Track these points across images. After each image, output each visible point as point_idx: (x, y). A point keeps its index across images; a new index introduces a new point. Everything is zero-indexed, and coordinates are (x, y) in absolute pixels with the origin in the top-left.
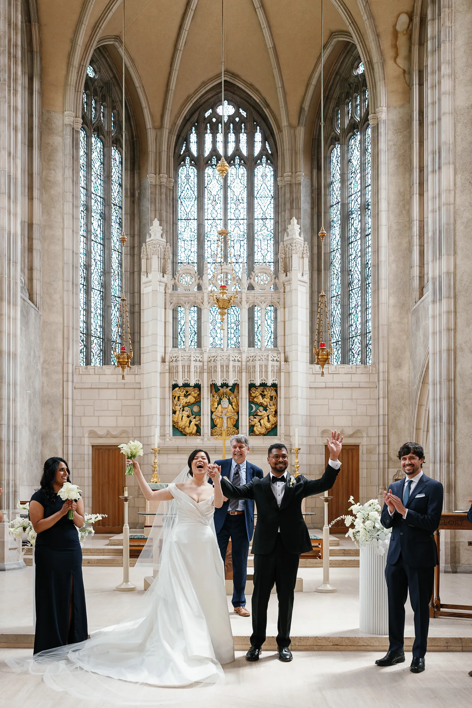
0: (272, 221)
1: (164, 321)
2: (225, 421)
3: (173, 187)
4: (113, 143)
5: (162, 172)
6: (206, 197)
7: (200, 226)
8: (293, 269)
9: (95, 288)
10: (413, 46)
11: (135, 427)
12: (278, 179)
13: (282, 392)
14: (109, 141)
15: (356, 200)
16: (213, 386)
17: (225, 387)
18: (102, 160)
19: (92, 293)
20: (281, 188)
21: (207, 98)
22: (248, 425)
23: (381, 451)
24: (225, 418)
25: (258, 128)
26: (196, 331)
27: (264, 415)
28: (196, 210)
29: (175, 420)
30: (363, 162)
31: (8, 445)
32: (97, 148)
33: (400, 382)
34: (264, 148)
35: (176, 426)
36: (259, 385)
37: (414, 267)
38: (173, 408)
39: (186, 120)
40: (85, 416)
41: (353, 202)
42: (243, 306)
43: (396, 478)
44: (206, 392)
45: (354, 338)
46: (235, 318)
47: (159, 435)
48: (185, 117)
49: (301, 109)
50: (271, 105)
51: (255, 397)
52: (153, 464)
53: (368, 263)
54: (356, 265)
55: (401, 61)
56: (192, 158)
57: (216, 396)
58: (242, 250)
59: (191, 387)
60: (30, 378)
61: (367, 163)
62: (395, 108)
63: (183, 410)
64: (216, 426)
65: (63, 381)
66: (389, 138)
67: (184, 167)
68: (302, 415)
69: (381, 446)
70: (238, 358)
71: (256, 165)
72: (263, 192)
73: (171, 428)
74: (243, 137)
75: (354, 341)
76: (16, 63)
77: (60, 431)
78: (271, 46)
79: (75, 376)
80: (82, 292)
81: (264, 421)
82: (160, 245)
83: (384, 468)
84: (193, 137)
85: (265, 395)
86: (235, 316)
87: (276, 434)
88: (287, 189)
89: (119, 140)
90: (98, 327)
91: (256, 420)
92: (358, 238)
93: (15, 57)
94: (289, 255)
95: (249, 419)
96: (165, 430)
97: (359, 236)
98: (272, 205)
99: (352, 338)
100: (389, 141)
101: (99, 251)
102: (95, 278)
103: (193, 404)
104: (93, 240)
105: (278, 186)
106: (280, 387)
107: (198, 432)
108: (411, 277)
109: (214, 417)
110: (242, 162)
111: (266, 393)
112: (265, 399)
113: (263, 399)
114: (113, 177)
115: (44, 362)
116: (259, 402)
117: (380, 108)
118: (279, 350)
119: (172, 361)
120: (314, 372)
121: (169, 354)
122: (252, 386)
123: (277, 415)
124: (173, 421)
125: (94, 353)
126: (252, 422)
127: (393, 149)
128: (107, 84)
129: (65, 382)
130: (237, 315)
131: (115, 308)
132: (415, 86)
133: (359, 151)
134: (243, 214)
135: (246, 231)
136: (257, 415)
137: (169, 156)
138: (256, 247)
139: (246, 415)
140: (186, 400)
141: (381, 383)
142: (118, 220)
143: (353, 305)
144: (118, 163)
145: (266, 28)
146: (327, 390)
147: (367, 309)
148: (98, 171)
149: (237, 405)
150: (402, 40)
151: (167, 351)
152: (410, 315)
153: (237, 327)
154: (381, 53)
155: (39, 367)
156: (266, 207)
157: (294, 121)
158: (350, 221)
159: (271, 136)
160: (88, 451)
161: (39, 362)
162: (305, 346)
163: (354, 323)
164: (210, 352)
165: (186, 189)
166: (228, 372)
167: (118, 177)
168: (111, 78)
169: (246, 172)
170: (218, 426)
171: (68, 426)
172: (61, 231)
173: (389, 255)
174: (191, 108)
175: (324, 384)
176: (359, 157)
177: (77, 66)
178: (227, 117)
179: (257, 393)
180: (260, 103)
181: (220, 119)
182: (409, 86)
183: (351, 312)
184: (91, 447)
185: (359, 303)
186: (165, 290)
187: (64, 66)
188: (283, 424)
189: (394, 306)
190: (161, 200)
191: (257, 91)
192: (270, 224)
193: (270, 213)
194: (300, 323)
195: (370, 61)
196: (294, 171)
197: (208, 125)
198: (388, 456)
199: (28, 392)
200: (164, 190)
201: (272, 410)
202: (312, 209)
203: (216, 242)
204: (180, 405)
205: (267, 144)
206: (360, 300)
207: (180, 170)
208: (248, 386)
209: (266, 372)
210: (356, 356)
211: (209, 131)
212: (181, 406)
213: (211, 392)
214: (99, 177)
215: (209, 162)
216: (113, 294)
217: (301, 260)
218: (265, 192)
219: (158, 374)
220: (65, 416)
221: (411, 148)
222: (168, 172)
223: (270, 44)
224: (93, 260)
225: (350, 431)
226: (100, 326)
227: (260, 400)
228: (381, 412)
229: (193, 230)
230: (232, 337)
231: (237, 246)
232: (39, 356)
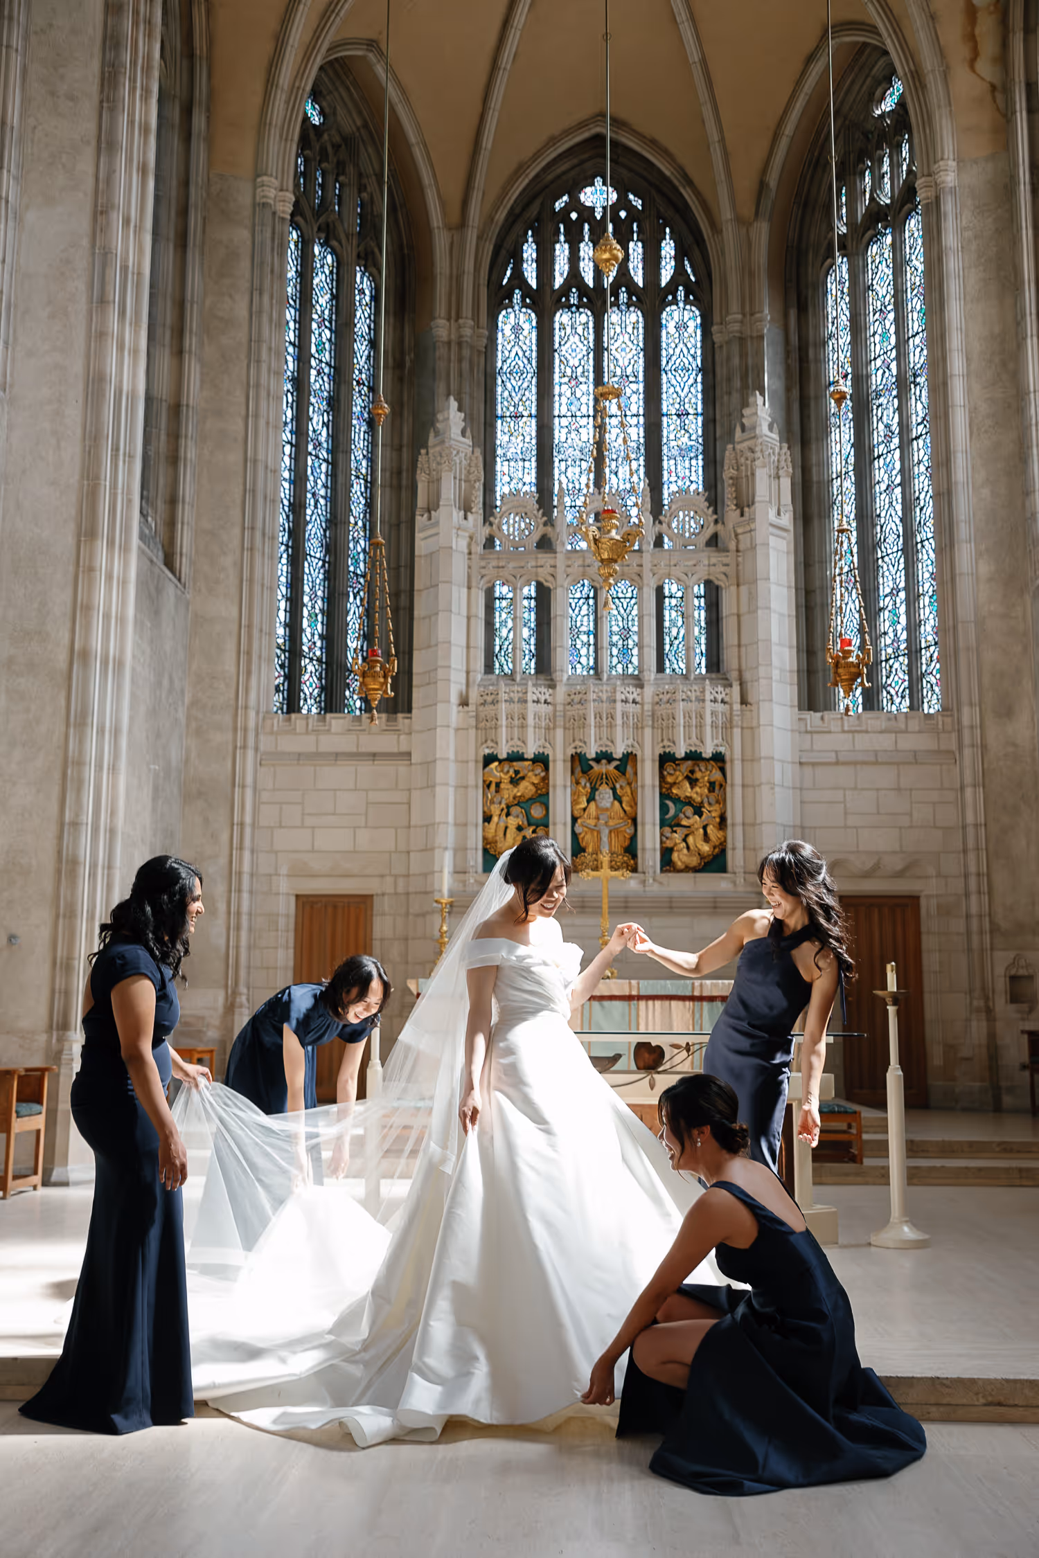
0: (700, 419)
1: (465, 614)
2: (605, 839)
3: (486, 347)
4: (359, 256)
5: (464, 315)
6: (557, 370)
7: (544, 429)
8: (757, 499)
9: (312, 553)
10: (1011, 35)
11: (396, 851)
12: (715, 328)
13: (736, 772)
14: (350, 251)
15: (888, 368)
16: (577, 758)
17: (604, 761)
18: (334, 290)
19: (306, 564)
20: (721, 347)
21: (559, 171)
22: (658, 846)
23: (974, 910)
24: (605, 832)
25: (668, 230)
26: (533, 651)
27: (696, 826)
28: (534, 398)
29: (490, 835)
30: (900, 288)
31: (93, 875)
32: (326, 267)
33: (1011, 749)
34: (679, 270)
35: (492, 852)
36: (683, 755)
37: (1034, 491)
38: (486, 809)
39: (514, 217)
40: (281, 827)
41: (880, 372)
42: (645, 581)
43: (1013, 972)
44: (560, 774)
45: (891, 662)
46: (621, 624)
47: (451, 869)
48: (512, 208)
49: (762, 186)
50: (697, 180)
51: (675, 783)
52: (437, 934)
53: (918, 498)
54: (891, 503)
55: (985, 67)
56: (527, 291)
57: (583, 781)
58: (635, 479)
59: (527, 760)
60: (158, 736)
61: (909, 290)
62: (976, 162)
63: (508, 815)
64: (584, 850)
65: (235, 748)
66: (964, 222)
67: (510, 310)
68: (785, 826)
69: (974, 898)
70: (635, 695)
71: (664, 304)
72: (679, 360)
73: (480, 853)
74: (636, 249)
75: (891, 667)
76: (150, 35)
77: (223, 861)
78: (697, 60)
79: (262, 737)
80: (284, 561)
81: (696, 841)
82: (458, 453)
83: (982, 950)
84: (529, 251)
85: (697, 780)
86: (620, 618)
87: (723, 869)
88: (735, 349)
89: (373, 253)
90: (316, 637)
91: (677, 837)
92: (893, 447)
93: (149, 22)
94: (747, 470)
95: (662, 835)
96: (465, 859)
97: (896, 441)
98: (700, 387)
99: (887, 661)
100: (964, 229)
101: (323, 476)
102: (313, 532)
103: (530, 799)
104: (311, 454)
105: (714, 343)
106: (732, 761)
108: (1029, 515)
109: (578, 829)
110: (634, 298)
111: (698, 775)
112: (697, 789)
113: (692, 788)
114: (358, 326)
115: (194, 703)
116: (682, 796)
117: (941, 163)
118: (727, 679)
119: (484, 704)
120: (809, 728)
121: (476, 688)
122: (666, 759)
123: (726, 826)
124: (485, 838)
125: (308, 693)
126: (668, 842)
127: (974, 247)
128: (348, 141)
129: (238, 751)
130: (625, 617)
131: (355, 598)
132: (1018, 114)
133: (891, 265)
134: (637, 404)
135: (642, 440)
136: (679, 825)
137: (479, 285)
138: (665, 473)
139: (654, 824)
140: (515, 790)
141: (967, 752)
142: (366, 415)
143: (888, 590)
144: (368, 298)
145: (686, 24)
146: (841, 768)
147: (919, 596)
148: (327, 312)
149: (634, 803)
150: (986, 26)
151: (471, 679)
152: (1028, 599)
153: (625, 643)
154: (941, 53)
155: (181, 715)
156: (686, 389)
157: (747, 210)
158: (875, 412)
159: (695, 247)
160: (286, 908)
161: (180, 703)
162: (788, 668)
163: (891, 629)
164: (571, 682)
165: (513, 354)
166: (611, 726)
167: (369, 327)
168: (358, 129)
169: (641, 319)
170: (590, 850)
171: (241, 848)
172: (240, 423)
173: (973, 468)
174: (524, 189)
175: (833, 755)
176: (891, 277)
177: (286, 87)
178: (601, 209)
179: (676, 775)
180: (673, 178)
181: (585, 213)
182: (1005, 116)
183: (881, 605)
184: (293, 899)
185: (902, 585)
186: (469, 545)
187: (259, 87)
188: (739, 845)
189: (990, 580)
190: (461, 375)
191: (666, 153)
192: (696, 425)
193: (695, 401)
194: (774, 619)
195: (917, 72)
196: (749, 310)
197: (562, 226)
198: (991, 922)
199: (152, 767)
200: (466, 352)
201: (714, 814)
202: (788, 389)
203: (578, 463)
204: (500, 803)
205: (686, 262)
206: (903, 578)
207: (501, 318)
208: (657, 758)
209: (701, 726)
210: (897, 700)
211: (562, 238)
212: (503, 805)
213: (573, 773)
214: (327, 323)
215: (564, 299)
216: (352, 569)
217: (774, 483)
218: (685, 360)
219: (452, 732)
220: (235, 827)
221: (1015, 242)
222: (476, 316)
223: (694, 56)
224: (309, 495)
225: (897, 864)
226: (321, 637)
227: (686, 790)
228: (970, 819)
229: (527, 439)
230: (614, 664)
231: (624, 471)
232: (182, 692)
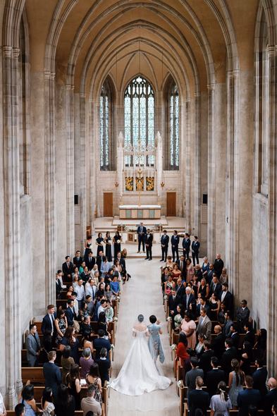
1: (123, 160)
5: (121, 104)
6: (133, 107)
7: (132, 117)
13: (155, 179)
16: (136, 178)
17: (140, 178)
20: (156, 108)
25: (149, 86)
27: (150, 185)
28: (130, 111)
29: (126, 186)
36: (149, 177)
38: (126, 183)
39: (127, 83)
40: (102, 185)
41: (177, 115)
42: (145, 156)
44: (134, 179)
47: (122, 191)
49: (162, 86)
50: (153, 84)
51: (148, 180)
56: (129, 95)
57: (137, 180)
59: (131, 178)
64: (137, 188)
67: (126, 97)
71: (149, 97)
73: (125, 189)
74: (145, 88)
79: (99, 174)
84: (129, 88)
87: (153, 191)
88: (158, 110)
89: (108, 94)
92: (178, 126)
94: (157, 142)
107: (133, 190)
109: (137, 186)
110: (144, 96)
111: (151, 179)
118: (154, 168)
119: (125, 171)
120: (164, 172)
123: (154, 185)
126: (147, 187)
134: (145, 112)
137: (122, 99)
139: (145, 185)
140: (129, 181)
144: (107, 100)
149: (143, 182)
151: (124, 168)
157: (160, 90)
158: (176, 121)
159: (153, 88)
162: (161, 166)
166: (141, 174)
169: (145, 99)
175: (166, 176)
176: (178, 103)
181: (137, 83)
184: (103, 193)
186: (123, 151)
188: (155, 188)
191: (149, 79)
192: (153, 115)
193: (153, 112)
196: (160, 104)
200: (121, 110)
202: (165, 114)
203: (136, 121)
205: (152, 91)
208: (146, 178)
209: (151, 174)
211: (134, 86)
215: (134, 96)
217: (160, 143)
219: (122, 174)
225: (174, 189)
